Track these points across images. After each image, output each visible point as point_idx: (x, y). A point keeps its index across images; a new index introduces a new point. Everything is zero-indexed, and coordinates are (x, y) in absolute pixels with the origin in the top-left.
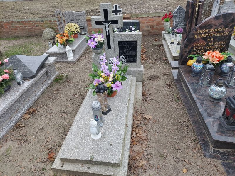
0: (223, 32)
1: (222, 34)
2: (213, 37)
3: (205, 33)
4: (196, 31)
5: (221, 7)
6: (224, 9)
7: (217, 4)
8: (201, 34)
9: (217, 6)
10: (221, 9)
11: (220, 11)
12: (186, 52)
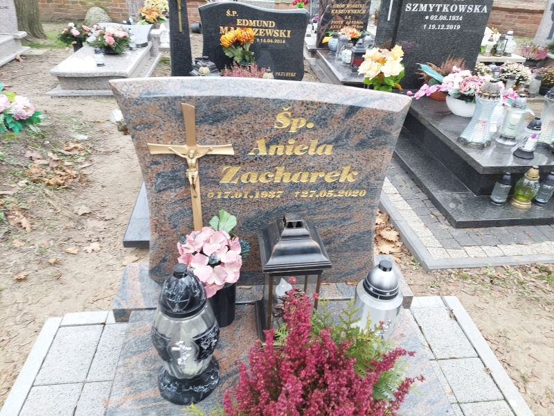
0: (360, 9)
1: (359, 11)
2: (350, 15)
3: (342, 9)
4: (332, 4)
8: (338, 9)
12: (323, 30)
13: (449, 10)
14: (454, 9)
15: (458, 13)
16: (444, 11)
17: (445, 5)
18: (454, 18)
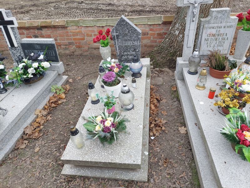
5: (202, 24)
6: (210, 28)
7: (194, 17)
9: (193, 21)
10: (202, 27)
11: (201, 31)
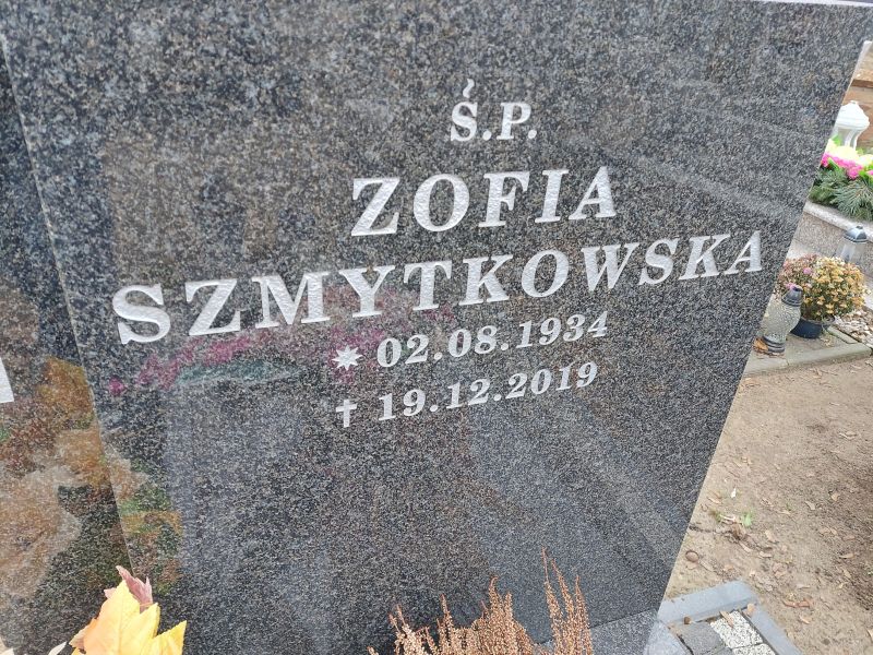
13: (514, 288)
14: (544, 279)
15: (578, 298)
16: (471, 299)
17: (474, 265)
18: (551, 331)
